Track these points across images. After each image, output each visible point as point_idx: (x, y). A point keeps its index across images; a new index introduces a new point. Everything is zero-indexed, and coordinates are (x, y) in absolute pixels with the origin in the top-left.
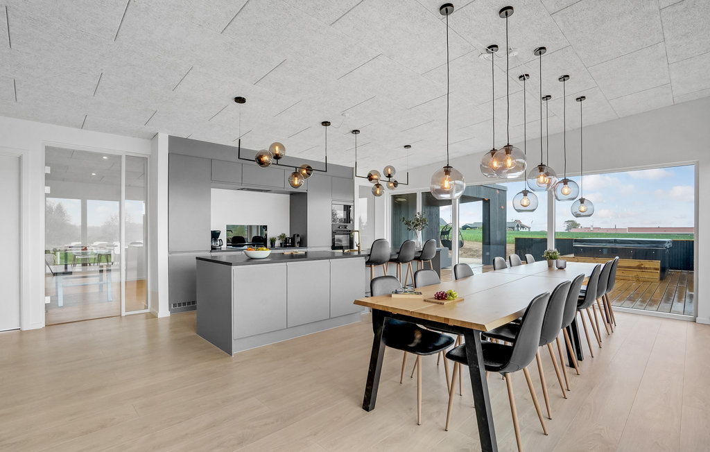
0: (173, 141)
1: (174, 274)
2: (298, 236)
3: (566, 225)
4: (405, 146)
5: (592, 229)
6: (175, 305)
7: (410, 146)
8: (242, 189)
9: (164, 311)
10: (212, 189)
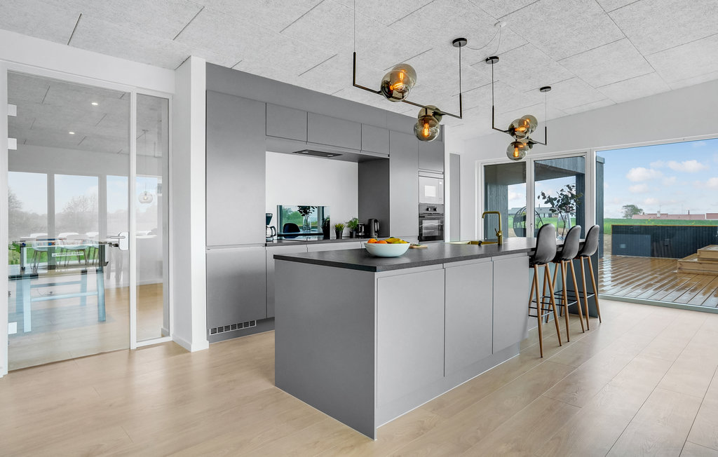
0: (213, 71)
1: (214, 282)
2: (376, 221)
3: (624, 210)
4: (542, 89)
5: (658, 216)
6: (214, 331)
7: (549, 87)
8: (300, 152)
9: (199, 341)
10: (267, 153)
